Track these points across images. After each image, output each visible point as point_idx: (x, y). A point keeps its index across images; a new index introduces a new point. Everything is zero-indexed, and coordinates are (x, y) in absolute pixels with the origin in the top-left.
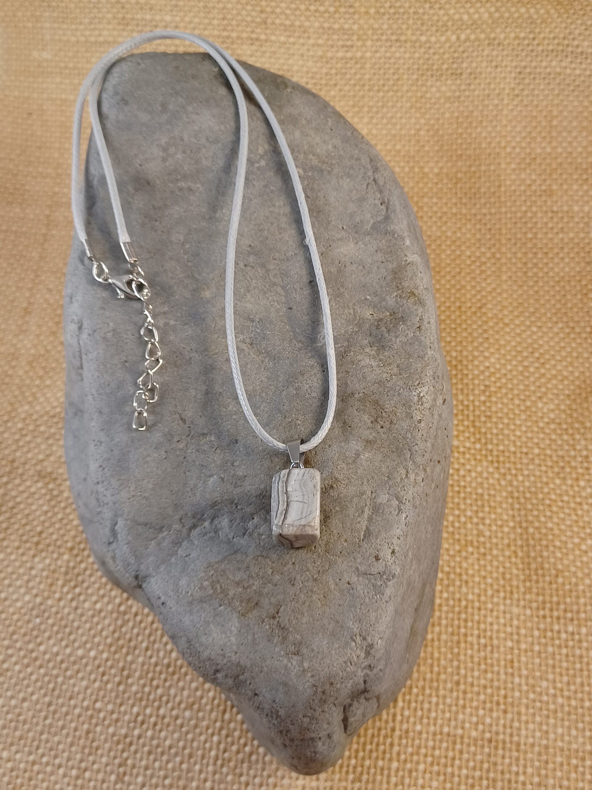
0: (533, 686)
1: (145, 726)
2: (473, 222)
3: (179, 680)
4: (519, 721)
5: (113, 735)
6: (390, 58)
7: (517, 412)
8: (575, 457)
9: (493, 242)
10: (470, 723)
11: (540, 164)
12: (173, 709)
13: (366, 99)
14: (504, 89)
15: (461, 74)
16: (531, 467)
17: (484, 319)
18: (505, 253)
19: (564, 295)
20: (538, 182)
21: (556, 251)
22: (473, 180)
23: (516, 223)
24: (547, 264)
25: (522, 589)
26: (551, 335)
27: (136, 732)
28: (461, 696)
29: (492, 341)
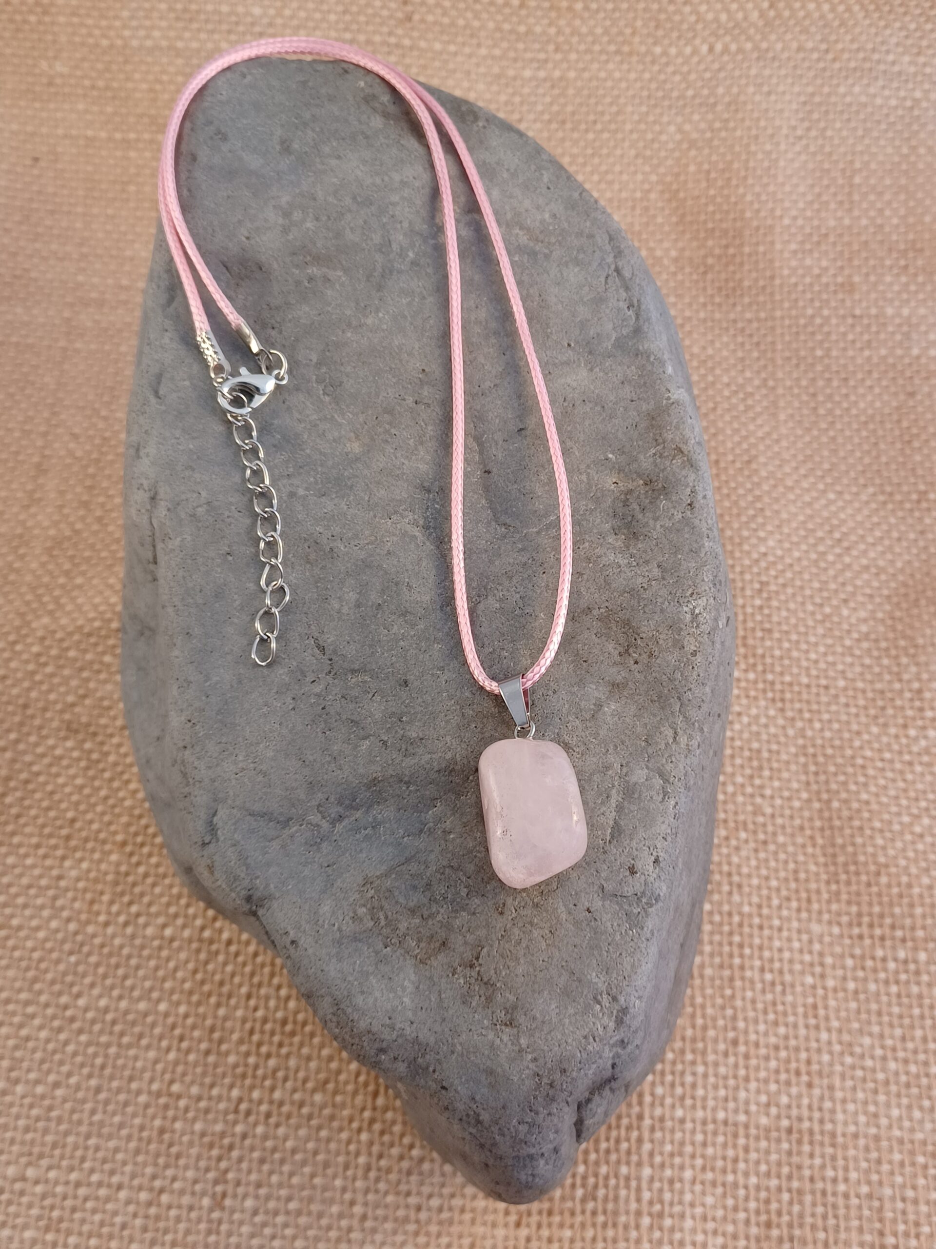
0: (850, 1045)
1: (252, 1119)
2: (732, 332)
3: (301, 1045)
4: (832, 1099)
5: (203, 1134)
7: (811, 623)
8: (901, 691)
9: (762, 362)
10: (758, 1104)
11: (835, 243)
12: (294, 1090)
14: (780, 128)
15: (715, 104)
16: (834, 708)
18: (783, 380)
19: (876, 444)
20: (832, 272)
21: (860, 376)
22: (731, 268)
23: (797, 333)
24: (847, 396)
25: (825, 896)
26: (857, 505)
27: (239, 1129)
28: (741, 1062)
29: (769, 513)
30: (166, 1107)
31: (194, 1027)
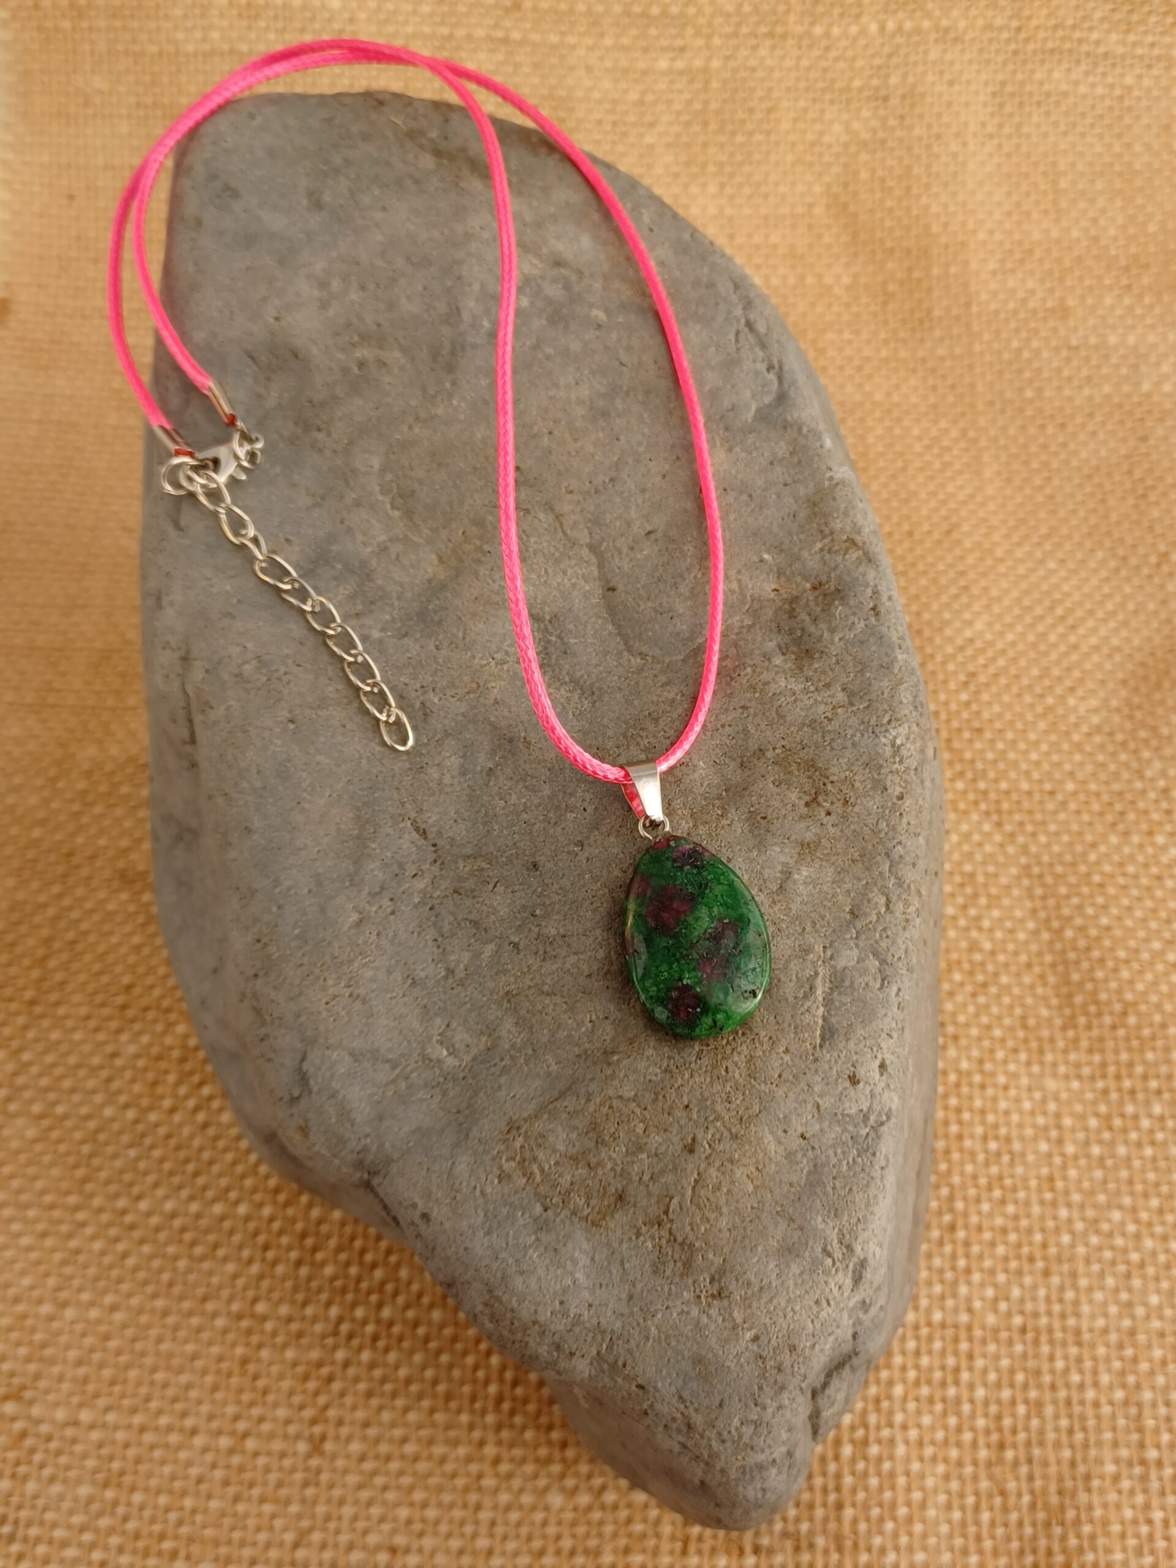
0: (1096, 1222)
4: (1076, 1288)
7: (1030, 718)
17: (958, 552)
18: (986, 429)
19: (1103, 501)
21: (1080, 419)
23: (1001, 371)
24: (1065, 444)
25: (1061, 1044)
26: (1083, 574)
27: (340, 1355)
28: (960, 1251)
29: (975, 591)
30: (250, 1331)
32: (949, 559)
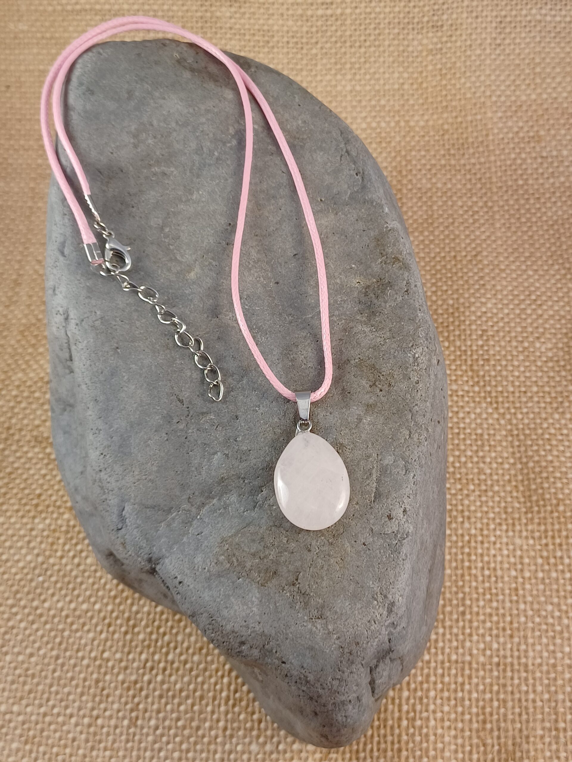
2: (463, 172)
3: (185, 627)
4: (526, 644)
6: (370, 13)
9: (484, 191)
10: (478, 649)
11: (527, 111)
12: (181, 654)
13: (348, 56)
14: (485, 39)
15: (442, 26)
16: (530, 404)
17: (480, 266)
18: (497, 201)
19: (559, 238)
20: (526, 129)
21: (547, 195)
22: (460, 131)
24: (539, 209)
27: (146, 678)
28: (467, 625)
29: (488, 287)
30: (100, 666)
31: (117, 618)
32: (476, 270)
